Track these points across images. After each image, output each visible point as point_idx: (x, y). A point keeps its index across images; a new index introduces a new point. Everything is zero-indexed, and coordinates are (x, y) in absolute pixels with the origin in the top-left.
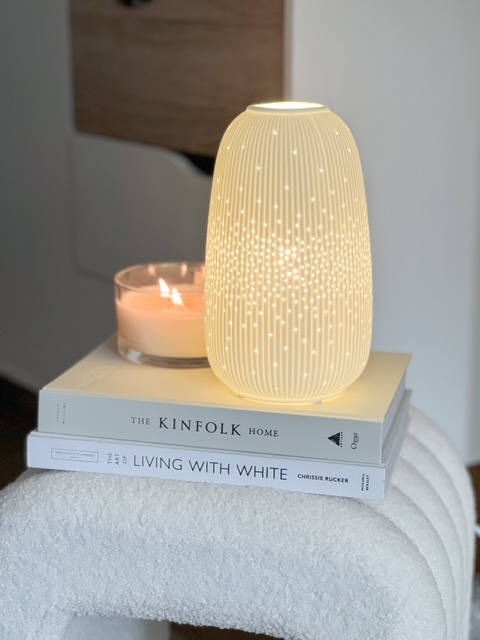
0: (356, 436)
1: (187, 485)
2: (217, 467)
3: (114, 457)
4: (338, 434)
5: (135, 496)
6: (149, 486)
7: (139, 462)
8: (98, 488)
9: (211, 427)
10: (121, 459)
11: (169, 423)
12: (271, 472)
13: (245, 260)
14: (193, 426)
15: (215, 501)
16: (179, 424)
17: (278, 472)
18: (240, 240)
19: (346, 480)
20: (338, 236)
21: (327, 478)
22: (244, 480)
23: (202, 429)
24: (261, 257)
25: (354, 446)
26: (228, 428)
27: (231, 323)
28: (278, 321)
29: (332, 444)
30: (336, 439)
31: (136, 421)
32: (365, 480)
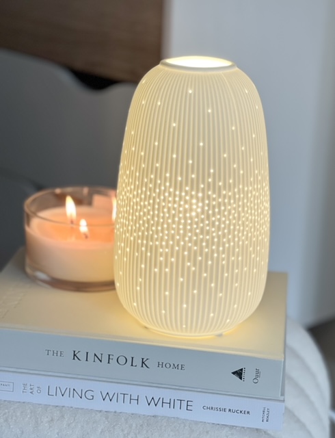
0: (258, 371)
1: (99, 415)
2: (127, 398)
3: (28, 387)
4: (242, 370)
5: (50, 427)
6: (63, 416)
7: (53, 392)
8: (14, 418)
9: (122, 360)
10: (35, 390)
11: (82, 356)
12: (178, 403)
13: (158, 210)
14: (105, 359)
15: (126, 432)
16: (91, 357)
17: (184, 404)
18: (155, 192)
19: (248, 412)
20: (246, 189)
21: (230, 410)
22: (152, 410)
23: (114, 362)
24: (174, 209)
25: (256, 381)
26: (138, 362)
27: (143, 266)
28: (189, 268)
29: (236, 378)
30: (239, 374)
31: (51, 353)
32: (266, 413)
